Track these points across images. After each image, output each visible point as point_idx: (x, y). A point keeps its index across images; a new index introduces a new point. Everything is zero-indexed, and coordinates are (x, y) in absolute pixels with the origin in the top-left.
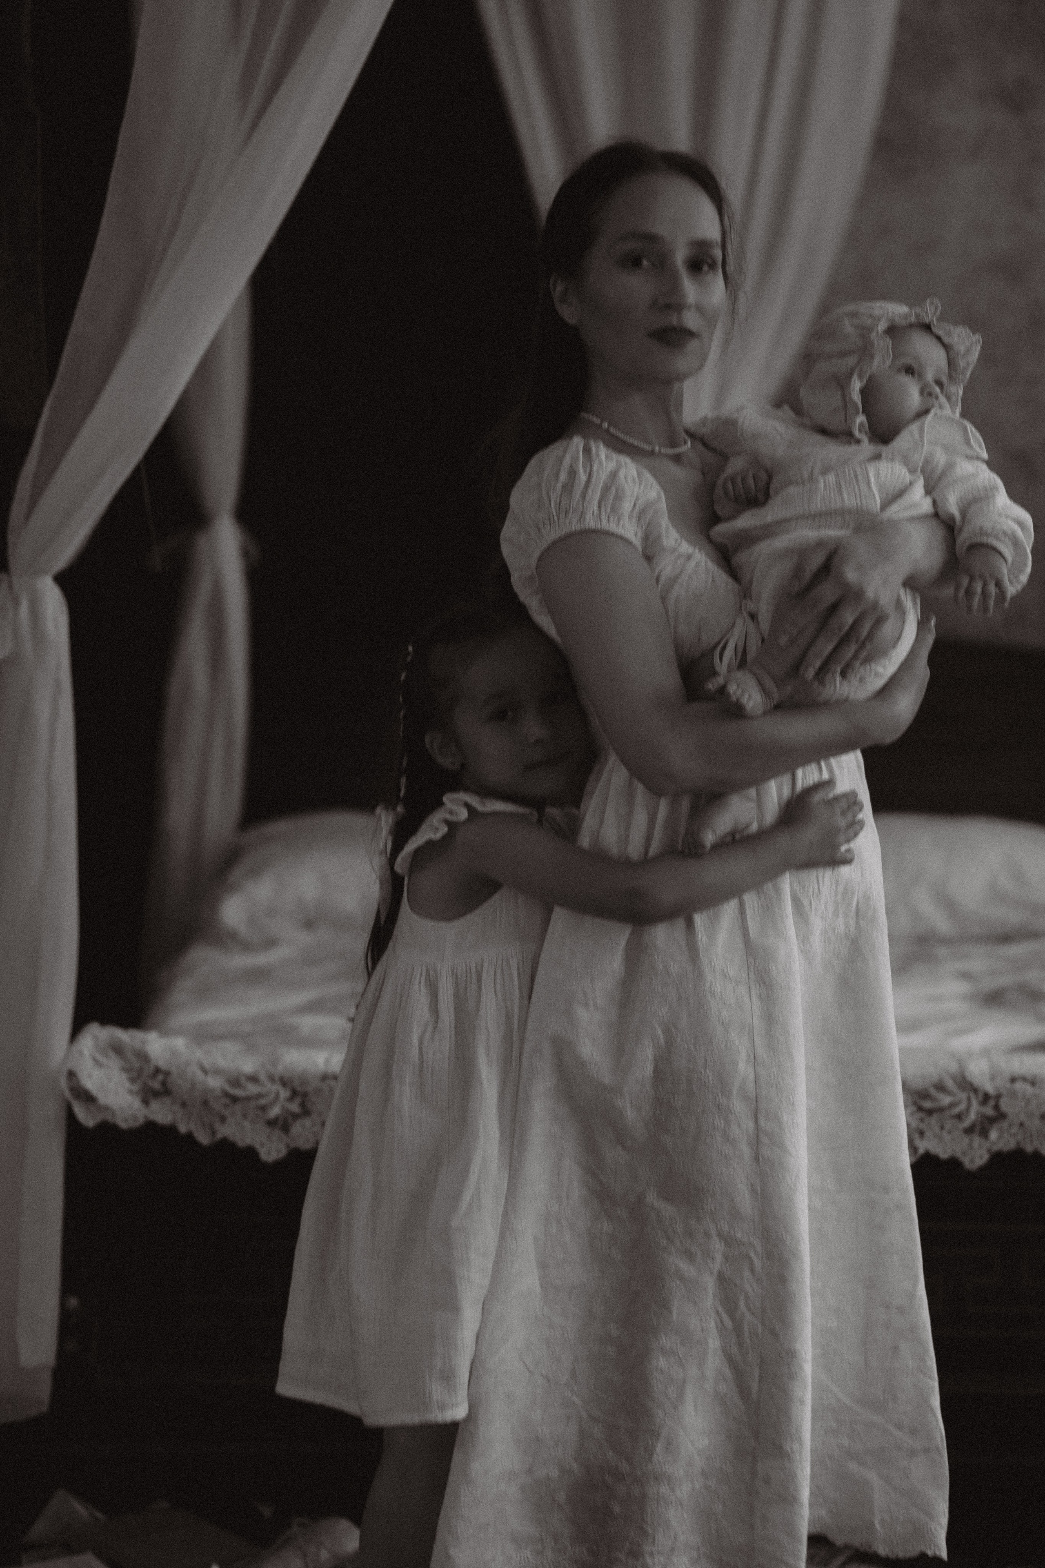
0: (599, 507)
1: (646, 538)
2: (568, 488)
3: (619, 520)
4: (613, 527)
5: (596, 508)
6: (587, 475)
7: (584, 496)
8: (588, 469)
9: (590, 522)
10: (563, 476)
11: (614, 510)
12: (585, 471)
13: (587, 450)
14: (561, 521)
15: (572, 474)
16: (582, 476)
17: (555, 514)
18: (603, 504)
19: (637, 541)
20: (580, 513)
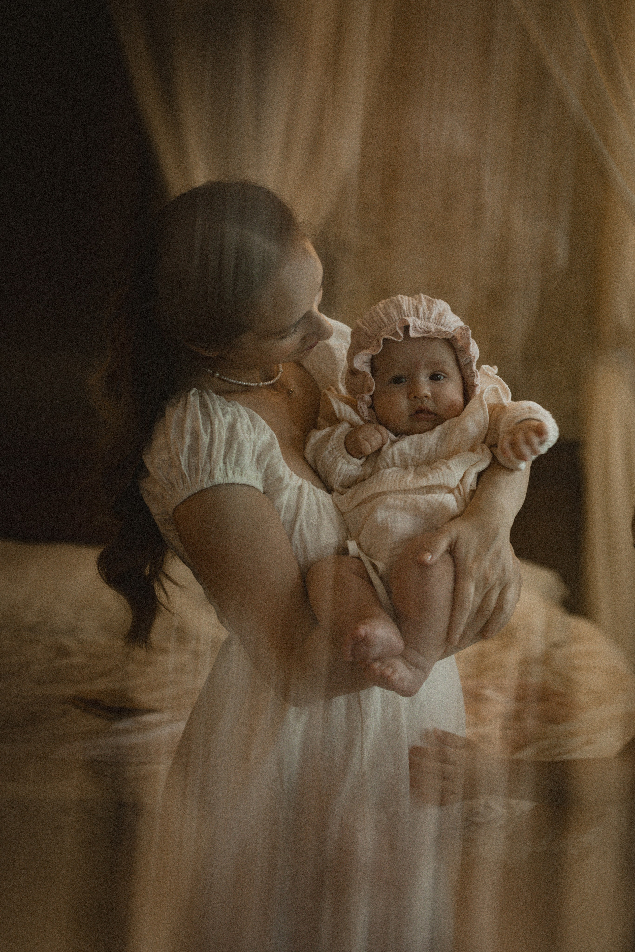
0: (225, 463)
1: (266, 479)
2: (194, 450)
3: (242, 471)
4: (238, 479)
5: (221, 465)
6: (209, 434)
7: (210, 455)
8: (209, 430)
9: (219, 478)
10: (188, 440)
11: (237, 463)
12: (206, 432)
13: (204, 406)
14: (193, 480)
15: (196, 435)
16: (205, 439)
17: (187, 475)
18: (228, 461)
19: (259, 485)
20: (209, 472)
